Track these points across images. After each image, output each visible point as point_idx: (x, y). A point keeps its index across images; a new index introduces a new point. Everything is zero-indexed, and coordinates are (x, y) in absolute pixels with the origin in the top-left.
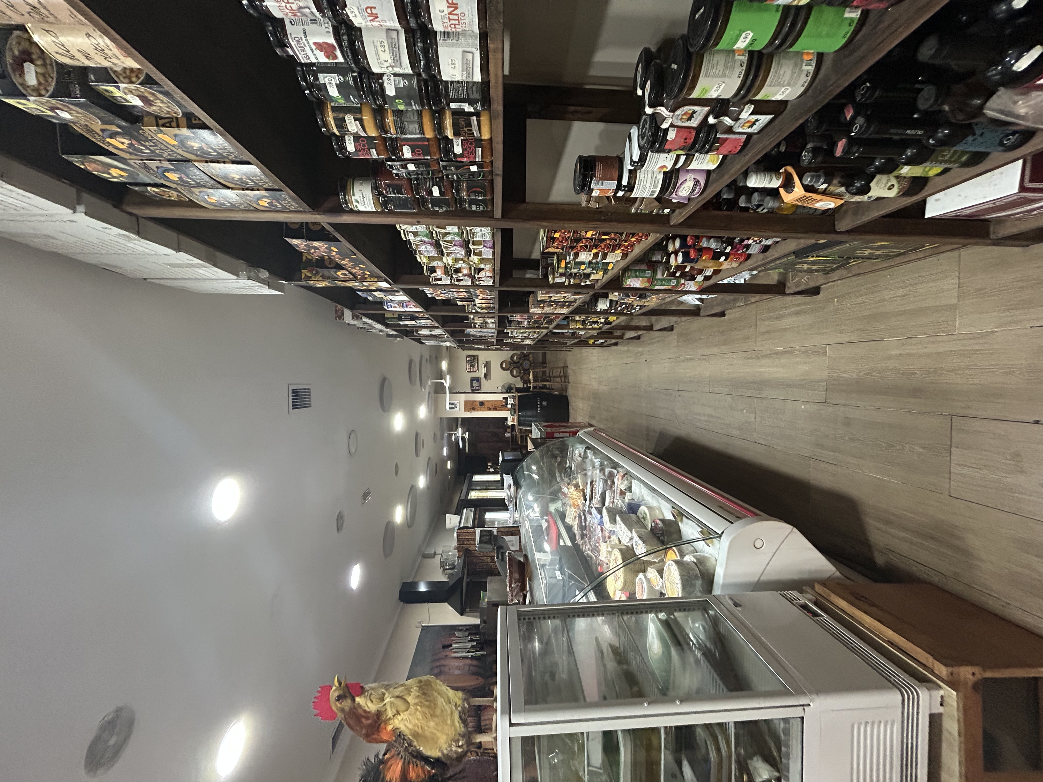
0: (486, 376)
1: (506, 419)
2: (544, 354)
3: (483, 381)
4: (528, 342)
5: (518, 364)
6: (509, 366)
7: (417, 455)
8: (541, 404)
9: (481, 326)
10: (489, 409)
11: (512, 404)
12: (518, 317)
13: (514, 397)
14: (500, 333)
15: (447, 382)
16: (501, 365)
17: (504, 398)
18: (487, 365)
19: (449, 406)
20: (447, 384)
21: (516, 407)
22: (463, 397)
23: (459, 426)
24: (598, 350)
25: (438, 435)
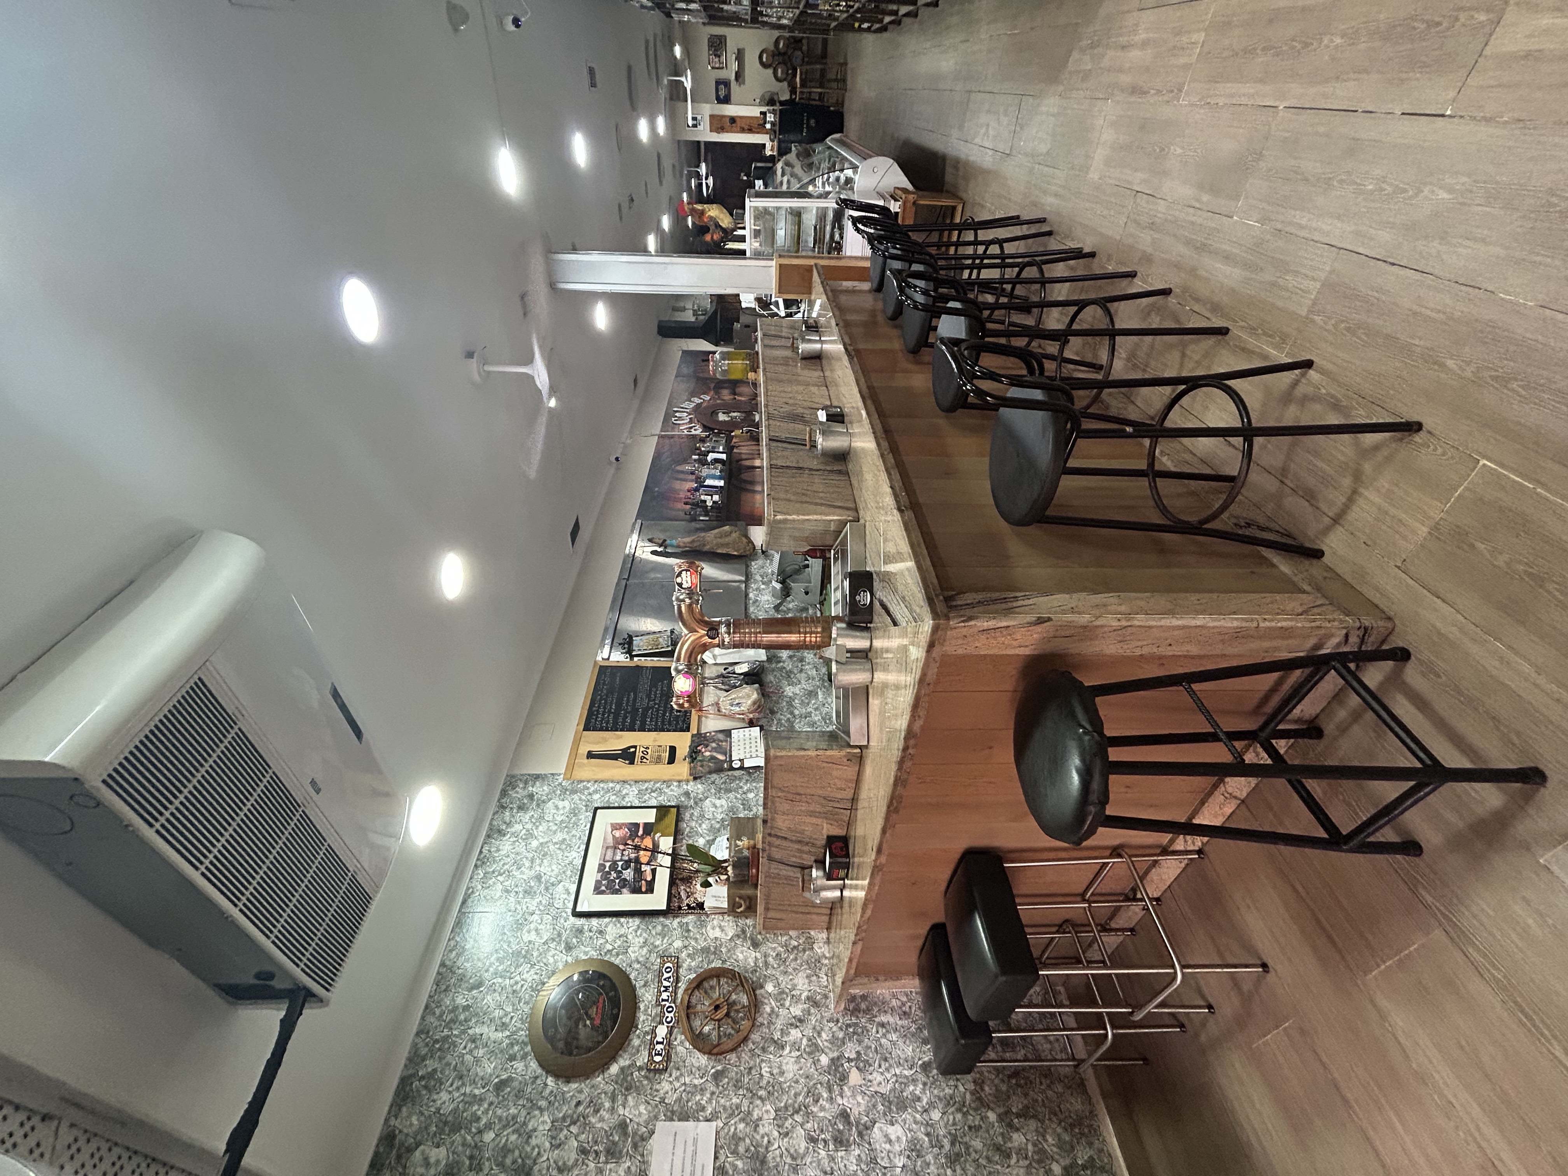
0: (739, 76)
1: (763, 146)
2: (825, 42)
3: (733, 84)
4: (785, 21)
5: (786, 57)
6: (771, 60)
7: (661, 182)
8: (808, 126)
10: (743, 130)
11: (773, 124)
13: (774, 112)
14: (754, 10)
15: (687, 80)
16: (760, 57)
17: (761, 113)
18: (740, 56)
19: (690, 123)
20: (688, 85)
21: (777, 128)
22: (708, 109)
23: (702, 158)
24: (870, 37)
25: (677, 168)
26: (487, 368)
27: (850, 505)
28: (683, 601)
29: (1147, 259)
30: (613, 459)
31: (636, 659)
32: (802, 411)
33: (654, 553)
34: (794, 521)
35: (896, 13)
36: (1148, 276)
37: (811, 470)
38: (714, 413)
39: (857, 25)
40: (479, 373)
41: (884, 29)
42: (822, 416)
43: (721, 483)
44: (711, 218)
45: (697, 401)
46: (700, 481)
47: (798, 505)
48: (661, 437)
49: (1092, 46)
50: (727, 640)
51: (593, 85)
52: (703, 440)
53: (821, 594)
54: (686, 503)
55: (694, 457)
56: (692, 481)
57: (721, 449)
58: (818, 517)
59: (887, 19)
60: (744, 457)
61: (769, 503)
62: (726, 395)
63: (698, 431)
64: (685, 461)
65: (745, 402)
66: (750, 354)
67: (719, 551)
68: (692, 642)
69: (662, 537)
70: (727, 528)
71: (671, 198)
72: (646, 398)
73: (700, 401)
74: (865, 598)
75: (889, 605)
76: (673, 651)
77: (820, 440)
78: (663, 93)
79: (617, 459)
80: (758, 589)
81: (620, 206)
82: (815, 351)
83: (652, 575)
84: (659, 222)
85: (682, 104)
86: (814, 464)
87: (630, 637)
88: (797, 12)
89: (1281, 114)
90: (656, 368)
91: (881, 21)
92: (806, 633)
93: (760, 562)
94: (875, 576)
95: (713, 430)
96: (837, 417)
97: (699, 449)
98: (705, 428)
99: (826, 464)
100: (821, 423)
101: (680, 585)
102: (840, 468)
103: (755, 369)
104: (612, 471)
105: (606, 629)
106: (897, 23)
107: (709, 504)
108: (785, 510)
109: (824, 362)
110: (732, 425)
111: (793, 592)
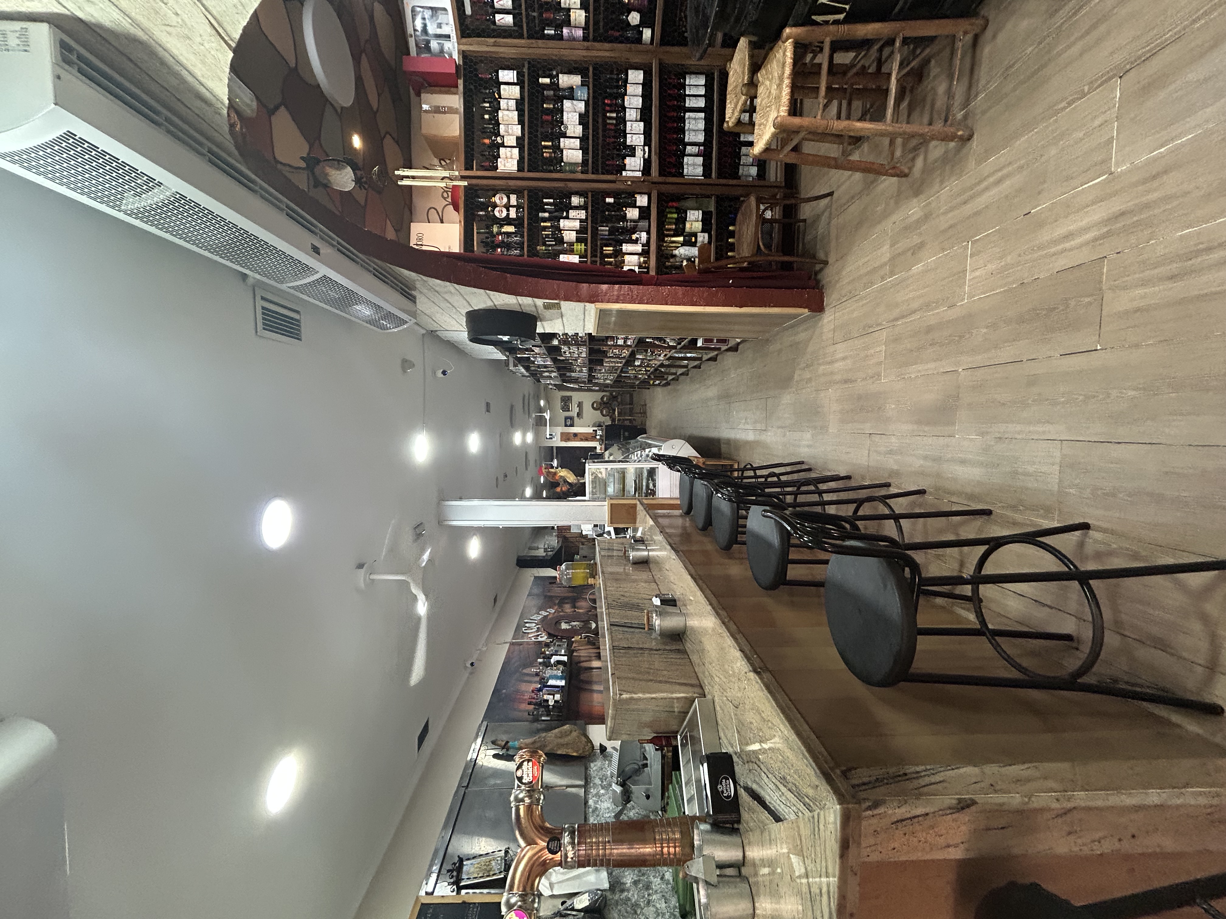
0: (579, 415)
1: (595, 448)
2: (632, 394)
3: (576, 419)
4: (608, 382)
5: (608, 405)
6: (599, 406)
7: (527, 469)
8: (624, 434)
9: (579, 372)
10: (582, 440)
11: (601, 436)
12: (599, 368)
13: (601, 430)
14: (590, 375)
15: (547, 416)
16: (593, 405)
17: (594, 431)
18: (580, 405)
19: (548, 436)
20: (548, 417)
21: (604, 438)
22: (559, 430)
23: (555, 457)
24: (659, 390)
25: (538, 462)
26: (372, 577)
27: (694, 682)
28: (522, 800)
29: (896, 474)
30: (468, 665)
31: (463, 892)
32: (638, 601)
33: (496, 756)
34: (640, 699)
35: (675, 374)
36: (901, 484)
37: (651, 649)
38: (558, 623)
39: (651, 382)
40: (365, 580)
41: (668, 384)
42: (657, 601)
43: (562, 683)
44: (561, 477)
45: (544, 613)
46: (544, 684)
47: (643, 683)
48: (512, 644)
49: (808, 366)
50: (570, 854)
51: (488, 411)
52: (547, 645)
53: (663, 798)
54: (530, 704)
55: (540, 660)
56: (535, 682)
57: (563, 652)
58: (664, 695)
59: (670, 377)
60: (582, 659)
61: (614, 683)
62: (568, 608)
63: (544, 638)
64: (531, 665)
65: (583, 614)
66: (590, 565)
67: (559, 752)
68: (530, 859)
69: (505, 738)
70: (567, 727)
71: (532, 478)
72: (502, 614)
73: (547, 613)
74: (728, 788)
75: (762, 793)
76: (505, 878)
77: (657, 622)
78: (531, 421)
79: (472, 664)
80: (598, 795)
81: (497, 479)
82: (644, 557)
83: (492, 782)
84: (524, 491)
85: (544, 427)
86: (653, 645)
87: (461, 860)
88: (616, 375)
89: (962, 373)
90: (513, 589)
91: (666, 379)
92: (662, 841)
93: (599, 763)
94: (735, 758)
95: (557, 636)
96: (669, 602)
97: (544, 653)
98: (550, 635)
99: (665, 644)
100: (657, 606)
101: (520, 779)
102: (678, 647)
103: (593, 575)
104: (467, 675)
105: (436, 852)
106: (676, 379)
107: (551, 703)
108: (631, 689)
109: (651, 566)
110: (573, 632)
111: (634, 797)
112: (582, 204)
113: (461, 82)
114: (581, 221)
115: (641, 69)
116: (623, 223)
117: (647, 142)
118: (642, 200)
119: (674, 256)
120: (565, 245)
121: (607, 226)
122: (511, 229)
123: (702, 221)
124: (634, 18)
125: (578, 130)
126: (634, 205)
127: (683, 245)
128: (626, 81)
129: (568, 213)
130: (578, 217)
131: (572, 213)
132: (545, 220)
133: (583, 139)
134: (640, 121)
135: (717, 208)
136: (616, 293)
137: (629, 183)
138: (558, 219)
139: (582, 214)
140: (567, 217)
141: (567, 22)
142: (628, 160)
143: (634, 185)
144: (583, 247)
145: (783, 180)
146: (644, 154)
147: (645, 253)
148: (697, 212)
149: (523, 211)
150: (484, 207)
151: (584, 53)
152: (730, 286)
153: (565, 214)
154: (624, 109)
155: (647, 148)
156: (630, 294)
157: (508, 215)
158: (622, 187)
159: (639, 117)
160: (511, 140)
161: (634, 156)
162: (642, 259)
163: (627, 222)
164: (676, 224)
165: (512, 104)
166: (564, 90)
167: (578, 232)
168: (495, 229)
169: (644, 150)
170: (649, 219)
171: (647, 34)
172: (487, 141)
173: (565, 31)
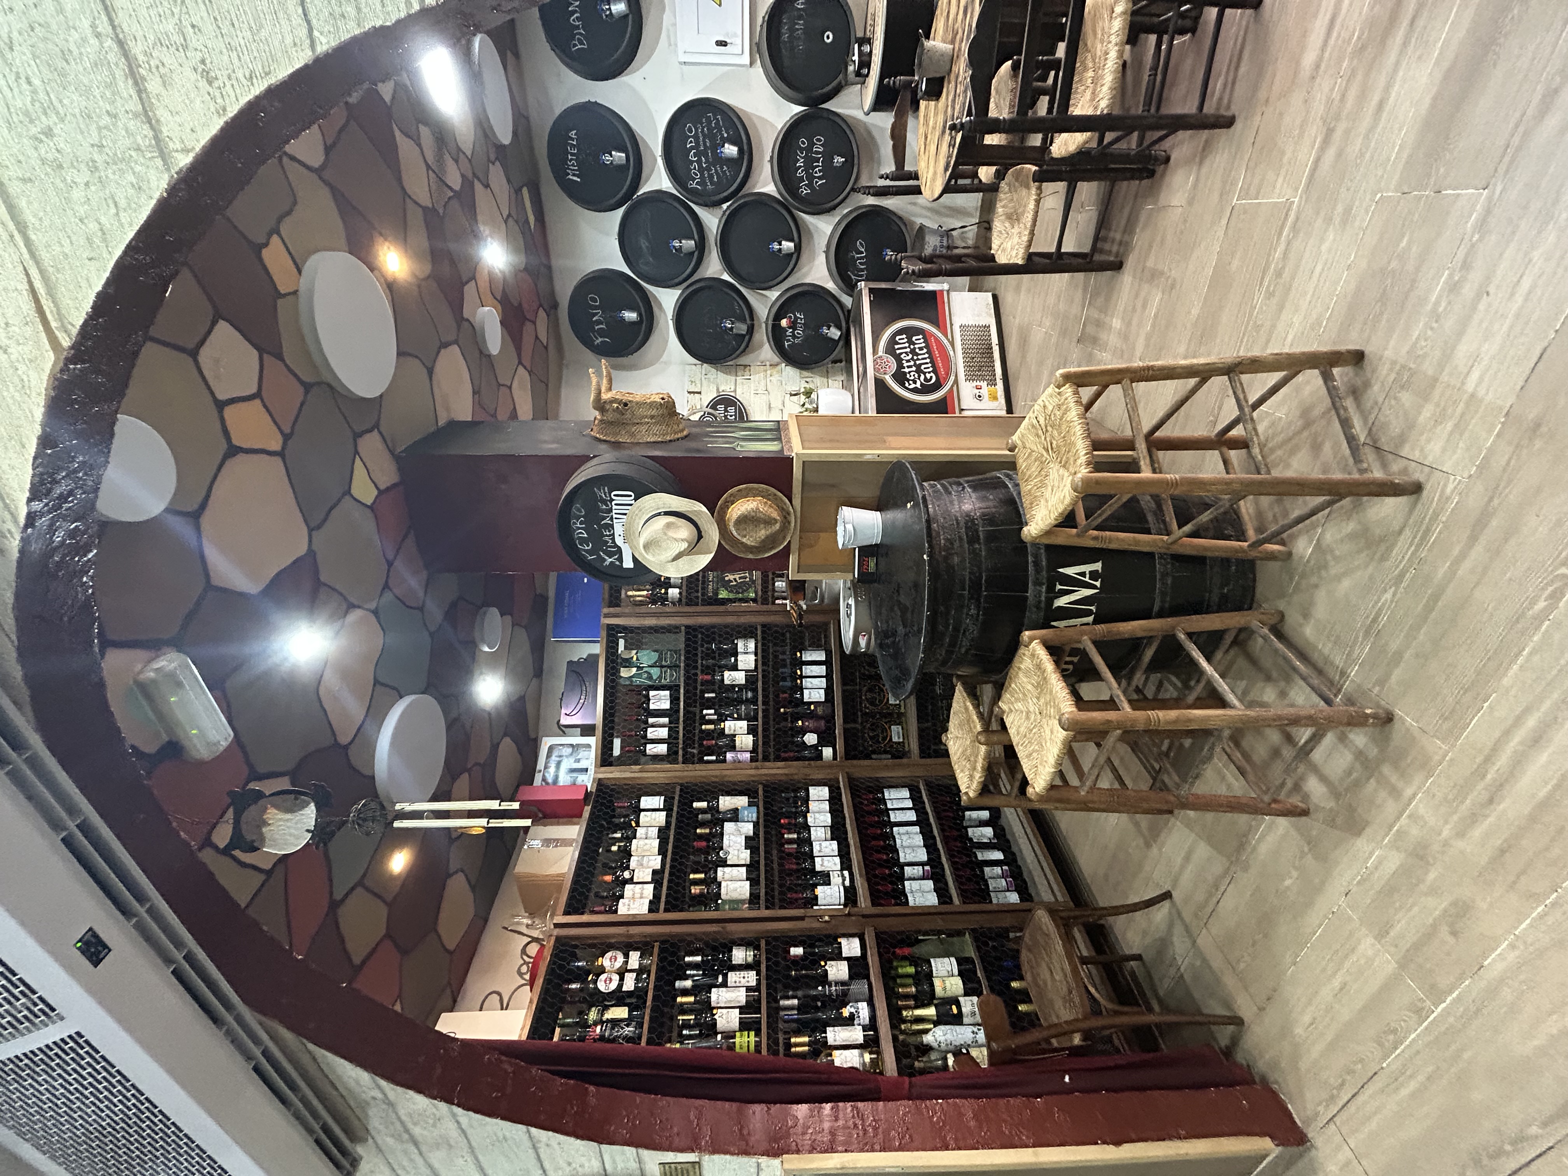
112: (750, 959)
113: (587, 810)
114: (749, 989)
115: (824, 785)
116: (824, 987)
117: (846, 864)
118: (851, 947)
119: (927, 1049)
120: (719, 1037)
121: (793, 997)
122: (621, 1012)
123: (959, 975)
124: (811, 739)
125: (745, 856)
126: (838, 956)
127: (936, 1023)
128: (807, 800)
129: (725, 976)
130: (744, 982)
131: (733, 977)
132: (685, 992)
133: (752, 868)
134: (832, 839)
135: (978, 949)
136: (826, 1125)
137: (827, 918)
138: (709, 988)
139: (751, 978)
140: (724, 984)
141: (733, 747)
142: (820, 891)
143: (833, 922)
144: (753, 1038)
145: (1068, 898)
146: (844, 880)
147: (871, 1044)
148: (946, 960)
149: (649, 975)
150: (581, 975)
151: (753, 772)
152: (1068, 1091)
153: (720, 979)
154: (807, 828)
155: (846, 873)
156: (859, 1122)
157: (620, 986)
158: (816, 925)
159: (829, 835)
160: (644, 874)
161: (829, 884)
162: (867, 1057)
163: (830, 986)
164: (916, 985)
165: (654, 832)
166: (725, 813)
167: (742, 1009)
168: (593, 1015)
169: (843, 875)
170: (867, 977)
171: (827, 752)
172: (608, 878)
173: (729, 756)
